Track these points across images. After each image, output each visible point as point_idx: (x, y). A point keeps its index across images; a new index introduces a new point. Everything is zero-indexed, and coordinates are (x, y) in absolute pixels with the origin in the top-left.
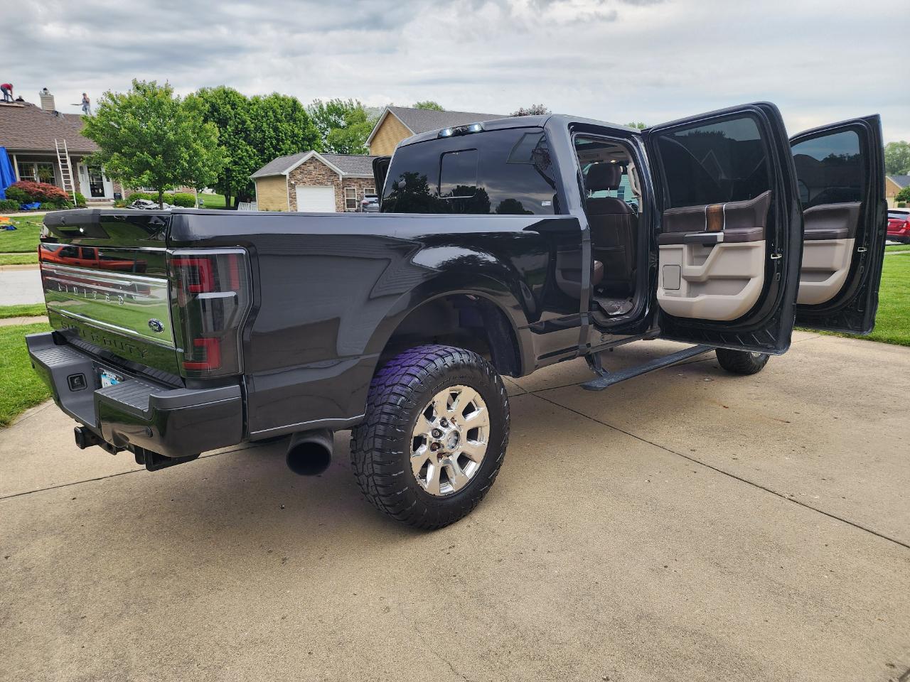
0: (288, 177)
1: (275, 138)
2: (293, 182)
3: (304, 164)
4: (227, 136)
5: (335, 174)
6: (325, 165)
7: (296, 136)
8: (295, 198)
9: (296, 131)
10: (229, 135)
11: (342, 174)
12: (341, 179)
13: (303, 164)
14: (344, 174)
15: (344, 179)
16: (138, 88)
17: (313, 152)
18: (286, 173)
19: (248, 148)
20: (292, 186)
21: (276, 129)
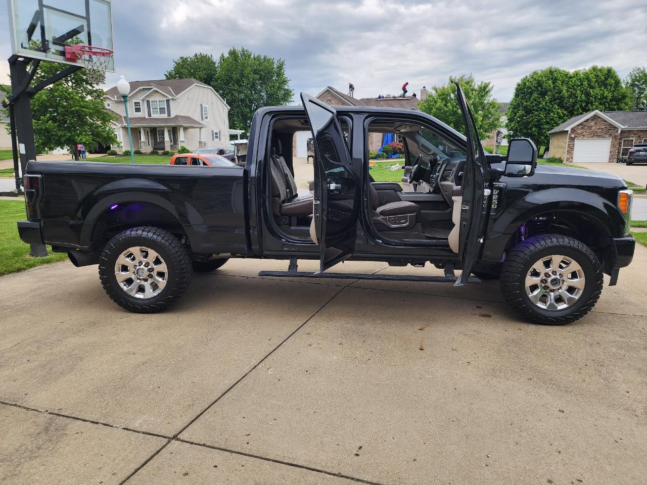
0: (569, 132)
1: (585, 101)
2: (573, 136)
3: (587, 121)
4: (544, 103)
5: (615, 128)
6: (606, 121)
7: (606, 98)
8: (573, 148)
9: (606, 93)
10: (546, 103)
11: (621, 127)
12: (619, 132)
13: (585, 121)
14: (623, 127)
15: (622, 132)
16: (452, 82)
17: (597, 111)
18: (569, 129)
19: (559, 111)
20: (572, 139)
21: (588, 94)
